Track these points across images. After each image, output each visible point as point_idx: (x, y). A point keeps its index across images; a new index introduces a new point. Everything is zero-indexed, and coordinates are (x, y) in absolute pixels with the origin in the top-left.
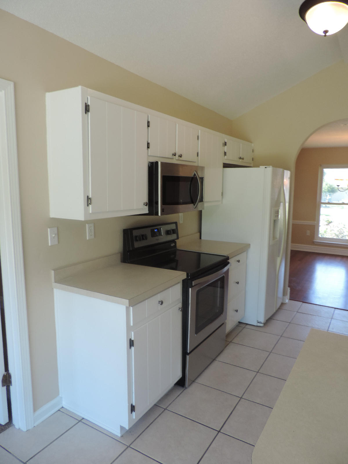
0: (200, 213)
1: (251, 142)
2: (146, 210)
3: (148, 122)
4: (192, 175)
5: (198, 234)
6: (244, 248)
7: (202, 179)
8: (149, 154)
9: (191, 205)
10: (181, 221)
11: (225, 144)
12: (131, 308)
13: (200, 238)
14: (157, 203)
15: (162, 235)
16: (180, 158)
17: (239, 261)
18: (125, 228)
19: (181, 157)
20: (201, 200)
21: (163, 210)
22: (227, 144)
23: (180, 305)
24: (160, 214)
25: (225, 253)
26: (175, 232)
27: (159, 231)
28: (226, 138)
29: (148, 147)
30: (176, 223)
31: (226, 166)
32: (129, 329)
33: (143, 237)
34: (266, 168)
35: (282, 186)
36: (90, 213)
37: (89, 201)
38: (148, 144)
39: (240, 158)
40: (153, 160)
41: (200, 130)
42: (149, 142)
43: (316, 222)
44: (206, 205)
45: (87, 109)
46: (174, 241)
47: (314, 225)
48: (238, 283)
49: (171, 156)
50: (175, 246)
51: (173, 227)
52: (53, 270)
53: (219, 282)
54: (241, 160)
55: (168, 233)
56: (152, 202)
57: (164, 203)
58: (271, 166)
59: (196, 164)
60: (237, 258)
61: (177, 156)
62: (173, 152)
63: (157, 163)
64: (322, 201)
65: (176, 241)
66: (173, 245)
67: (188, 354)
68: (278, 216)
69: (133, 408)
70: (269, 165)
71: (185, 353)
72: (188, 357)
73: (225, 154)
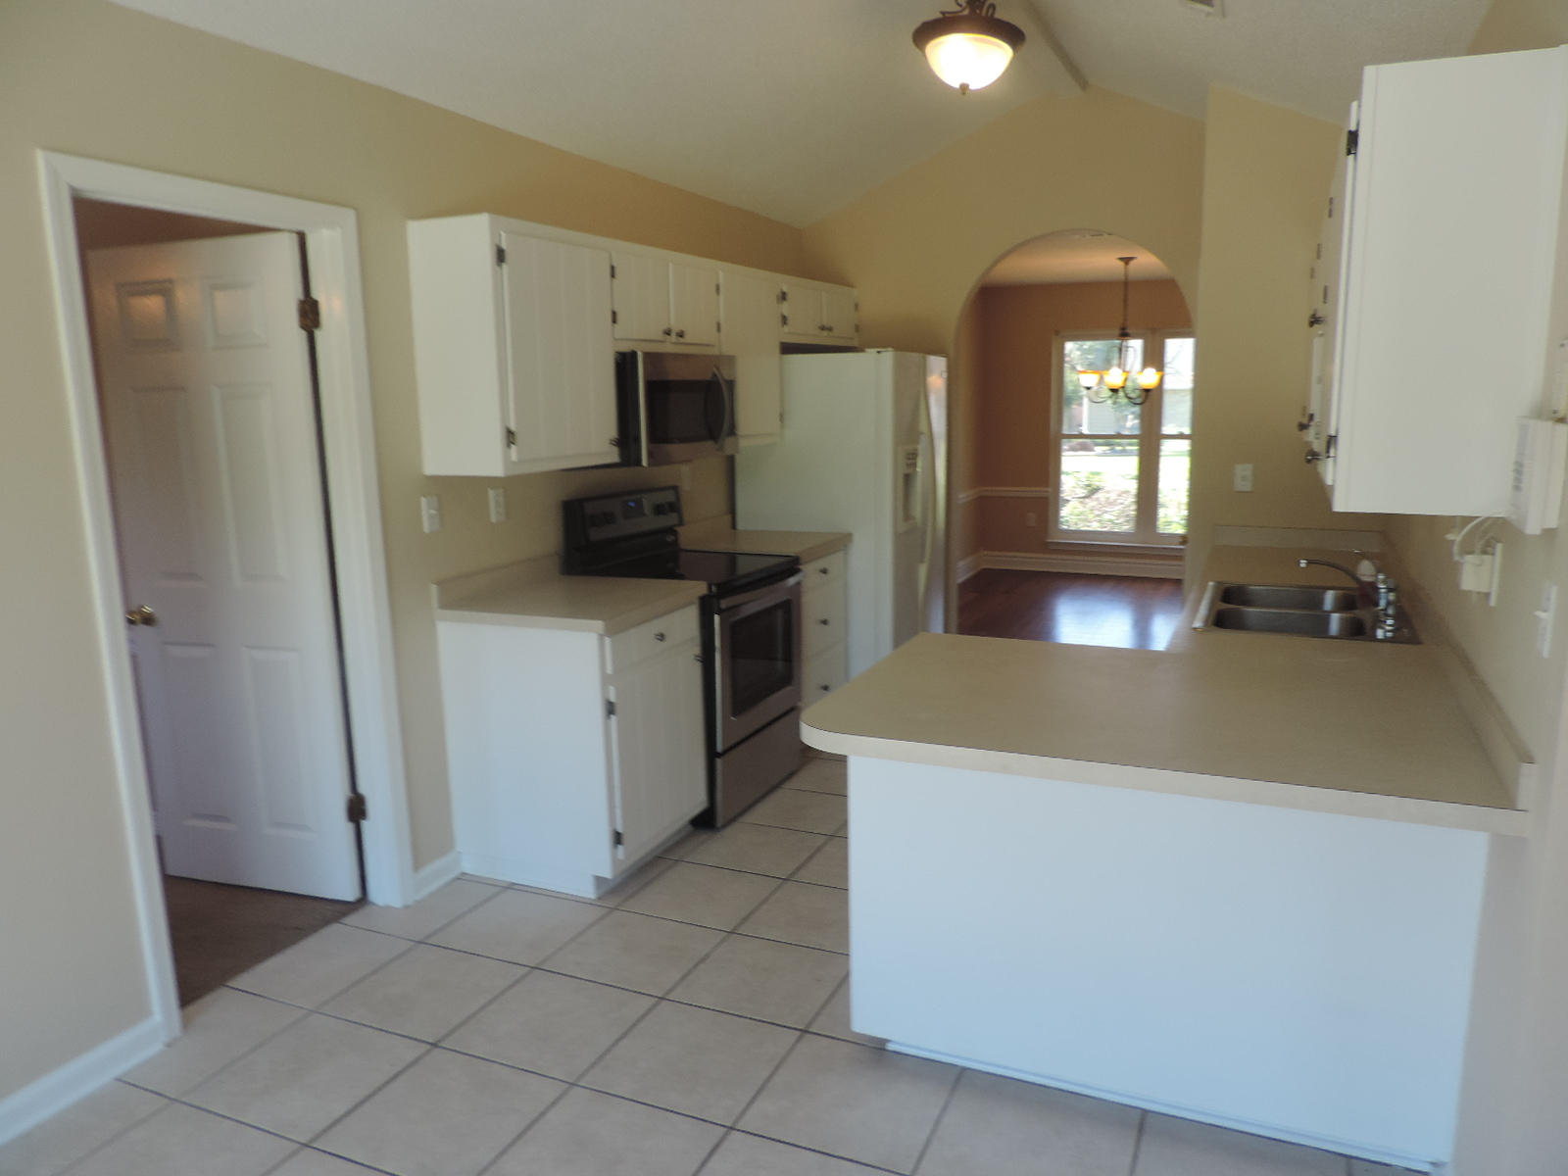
0: (731, 461)
1: (851, 286)
2: (612, 456)
3: (613, 268)
4: (708, 377)
5: (728, 518)
6: (839, 543)
7: (731, 384)
8: (617, 337)
9: (709, 444)
10: (686, 486)
11: (783, 296)
12: (607, 641)
13: (734, 526)
14: (637, 439)
15: (644, 515)
16: (681, 340)
17: (824, 571)
18: (565, 499)
19: (681, 336)
20: (732, 432)
21: (650, 454)
22: (789, 297)
23: (697, 650)
24: (644, 463)
25: (791, 551)
26: (674, 507)
27: (639, 504)
28: (785, 282)
29: (614, 321)
30: (675, 488)
31: (788, 349)
32: (606, 680)
33: (608, 518)
34: (879, 352)
35: (922, 398)
36: (514, 463)
37: (510, 437)
38: (614, 314)
39: (823, 328)
40: (625, 348)
41: (723, 271)
42: (616, 310)
43: (1050, 489)
44: (743, 443)
45: (500, 256)
46: (671, 530)
47: (1046, 498)
48: (825, 622)
49: (660, 337)
50: (676, 542)
51: (669, 496)
52: (435, 584)
53: (780, 613)
54: (825, 333)
55: (659, 510)
56: (626, 438)
57: (653, 439)
58: (890, 349)
59: (715, 351)
60: (821, 564)
61: (673, 335)
62: (665, 327)
63: (634, 354)
64: (1066, 431)
65: (678, 529)
66: (670, 538)
67: (719, 755)
68: (914, 465)
69: (618, 838)
70: (885, 345)
71: (712, 755)
72: (719, 762)
73: (784, 320)
